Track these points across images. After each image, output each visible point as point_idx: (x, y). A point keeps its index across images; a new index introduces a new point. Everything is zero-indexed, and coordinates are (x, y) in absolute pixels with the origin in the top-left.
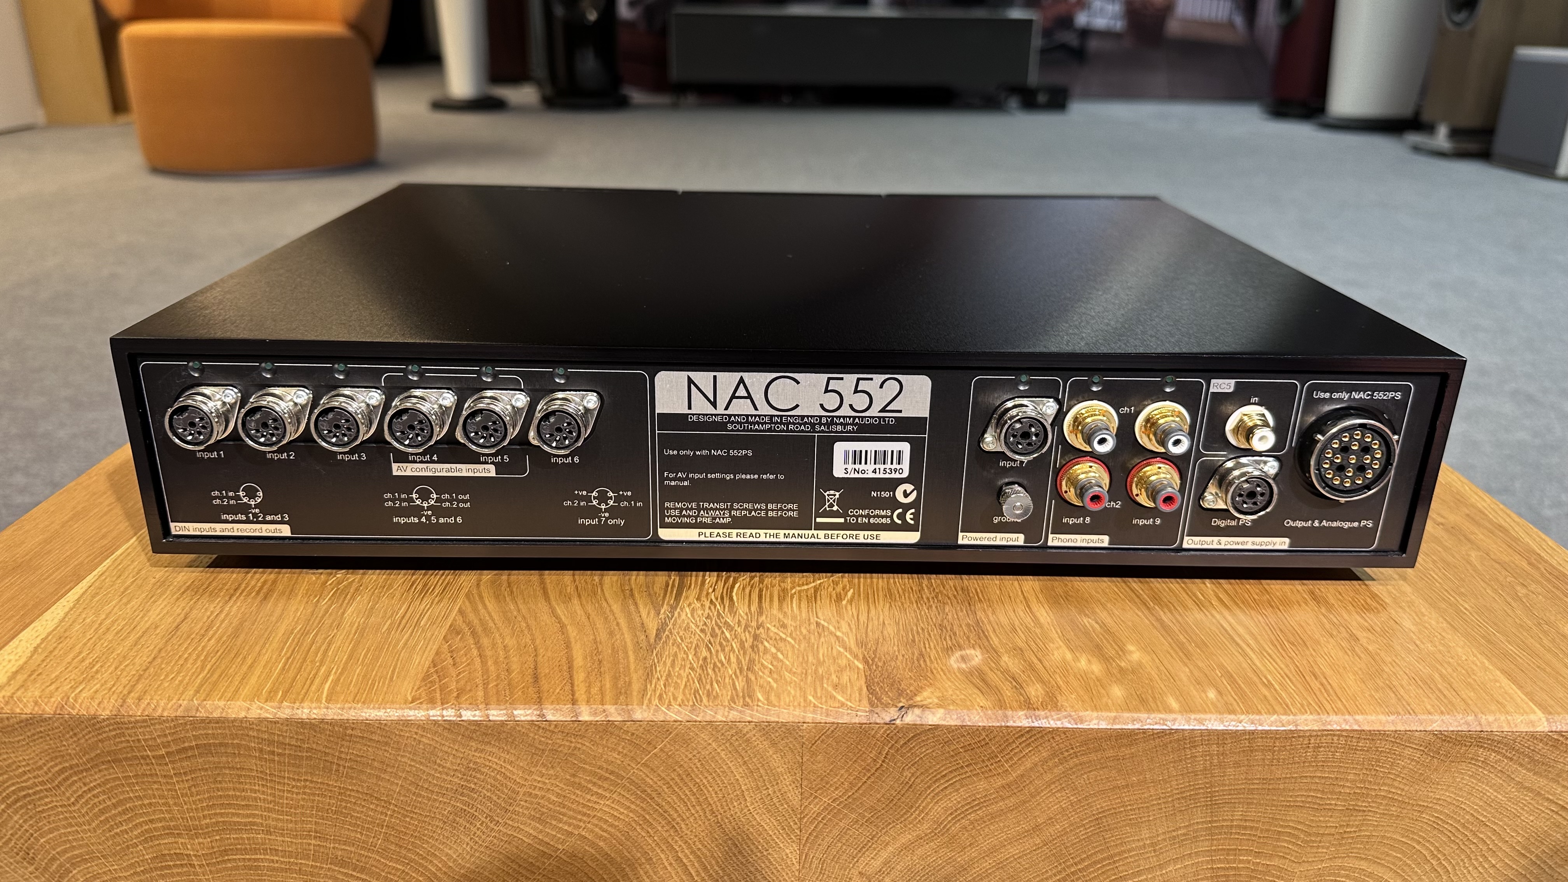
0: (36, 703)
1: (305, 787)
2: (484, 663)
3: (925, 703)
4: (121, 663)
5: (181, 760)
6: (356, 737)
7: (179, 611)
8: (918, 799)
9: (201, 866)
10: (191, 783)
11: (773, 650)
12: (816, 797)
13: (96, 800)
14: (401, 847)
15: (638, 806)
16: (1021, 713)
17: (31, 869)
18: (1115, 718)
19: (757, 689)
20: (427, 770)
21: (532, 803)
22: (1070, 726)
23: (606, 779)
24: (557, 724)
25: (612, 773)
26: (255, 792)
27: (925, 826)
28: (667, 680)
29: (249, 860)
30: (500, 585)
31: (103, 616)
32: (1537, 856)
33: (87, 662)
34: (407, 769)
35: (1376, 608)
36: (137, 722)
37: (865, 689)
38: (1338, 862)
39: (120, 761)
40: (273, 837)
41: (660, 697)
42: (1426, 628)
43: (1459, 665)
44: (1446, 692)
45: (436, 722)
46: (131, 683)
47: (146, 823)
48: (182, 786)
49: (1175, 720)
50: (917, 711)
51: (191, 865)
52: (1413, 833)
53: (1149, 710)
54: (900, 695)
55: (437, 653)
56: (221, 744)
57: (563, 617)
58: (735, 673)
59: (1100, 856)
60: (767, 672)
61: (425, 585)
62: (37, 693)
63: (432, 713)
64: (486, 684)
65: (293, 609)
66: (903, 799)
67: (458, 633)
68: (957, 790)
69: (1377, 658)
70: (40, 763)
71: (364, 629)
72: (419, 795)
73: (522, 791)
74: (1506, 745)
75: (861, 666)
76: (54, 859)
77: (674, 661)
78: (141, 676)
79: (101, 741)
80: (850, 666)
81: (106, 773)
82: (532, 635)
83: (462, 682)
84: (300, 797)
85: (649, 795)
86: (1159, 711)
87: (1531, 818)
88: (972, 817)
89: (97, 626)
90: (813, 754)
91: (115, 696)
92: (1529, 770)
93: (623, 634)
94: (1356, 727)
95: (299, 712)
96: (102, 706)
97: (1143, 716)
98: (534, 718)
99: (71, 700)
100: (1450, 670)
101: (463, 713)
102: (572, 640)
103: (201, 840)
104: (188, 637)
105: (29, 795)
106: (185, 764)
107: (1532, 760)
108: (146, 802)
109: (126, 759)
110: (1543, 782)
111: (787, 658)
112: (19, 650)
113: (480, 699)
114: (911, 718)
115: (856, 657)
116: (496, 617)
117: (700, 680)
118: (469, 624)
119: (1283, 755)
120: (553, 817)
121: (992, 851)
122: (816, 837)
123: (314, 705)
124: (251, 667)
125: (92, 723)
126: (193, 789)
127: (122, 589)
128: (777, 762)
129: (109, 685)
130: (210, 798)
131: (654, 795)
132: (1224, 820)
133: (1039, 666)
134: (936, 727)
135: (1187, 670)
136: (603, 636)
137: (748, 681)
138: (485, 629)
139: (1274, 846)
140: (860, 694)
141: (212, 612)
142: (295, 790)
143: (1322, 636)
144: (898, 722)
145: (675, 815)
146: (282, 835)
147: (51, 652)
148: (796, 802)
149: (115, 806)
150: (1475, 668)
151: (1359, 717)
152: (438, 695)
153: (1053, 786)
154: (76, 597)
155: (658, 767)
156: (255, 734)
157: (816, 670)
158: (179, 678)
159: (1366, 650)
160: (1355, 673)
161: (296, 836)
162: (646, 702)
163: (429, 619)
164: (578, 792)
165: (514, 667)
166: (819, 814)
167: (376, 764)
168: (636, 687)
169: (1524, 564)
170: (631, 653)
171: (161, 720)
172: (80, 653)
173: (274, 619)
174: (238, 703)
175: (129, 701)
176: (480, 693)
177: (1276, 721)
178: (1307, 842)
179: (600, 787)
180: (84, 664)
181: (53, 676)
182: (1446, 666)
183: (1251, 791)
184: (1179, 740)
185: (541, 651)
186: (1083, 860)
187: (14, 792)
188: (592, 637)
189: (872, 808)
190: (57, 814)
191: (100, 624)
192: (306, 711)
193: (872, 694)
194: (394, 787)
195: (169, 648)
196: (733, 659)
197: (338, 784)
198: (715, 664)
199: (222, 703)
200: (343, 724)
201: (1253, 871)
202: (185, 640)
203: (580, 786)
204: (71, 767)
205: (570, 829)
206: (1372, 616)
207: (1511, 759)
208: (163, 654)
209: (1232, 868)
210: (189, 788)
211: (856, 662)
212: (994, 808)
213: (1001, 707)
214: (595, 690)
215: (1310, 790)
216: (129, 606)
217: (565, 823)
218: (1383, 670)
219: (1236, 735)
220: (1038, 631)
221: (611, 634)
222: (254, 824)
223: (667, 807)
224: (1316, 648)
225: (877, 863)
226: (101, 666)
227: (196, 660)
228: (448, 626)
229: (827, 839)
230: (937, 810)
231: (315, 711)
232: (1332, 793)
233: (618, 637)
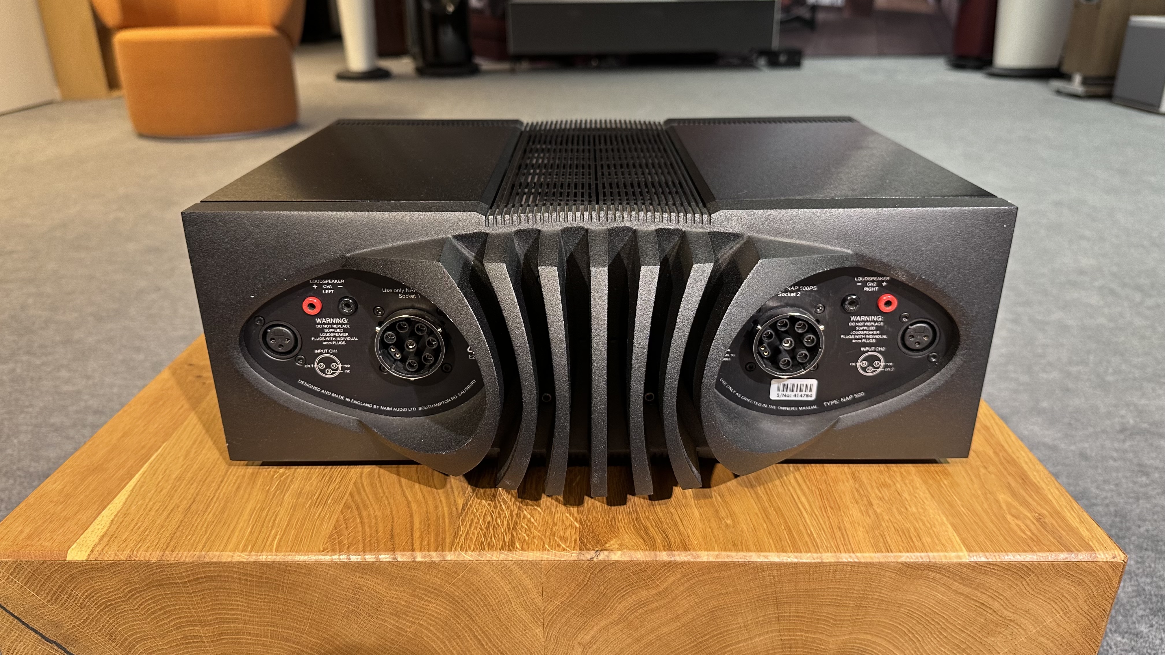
0: (116, 554)
1: (265, 598)
2: (363, 526)
3: (611, 548)
4: (160, 530)
5: (196, 584)
6: (293, 571)
7: (190, 496)
8: (609, 601)
9: (208, 642)
10: (202, 597)
11: (529, 516)
12: (551, 601)
13: (149, 607)
14: (319, 631)
15: (451, 607)
16: (664, 553)
17: (114, 644)
18: (717, 556)
19: (516, 541)
20: (332, 588)
21: (391, 606)
22: (692, 560)
23: (433, 592)
24: (403, 563)
25: (435, 589)
26: (237, 601)
27: (614, 616)
28: (466, 536)
29: (235, 638)
30: (374, 476)
31: (147, 500)
32: (971, 631)
33: (142, 529)
34: (322, 588)
35: (890, 484)
36: (171, 564)
37: (578, 540)
38: (854, 636)
39: (162, 585)
40: (248, 626)
41: (461, 547)
42: (916, 497)
43: (928, 521)
44: (914, 539)
45: (336, 563)
46: (167, 542)
47: (177, 619)
48: (197, 598)
49: (751, 556)
50: (606, 553)
51: (204, 642)
52: (896, 619)
53: (737, 550)
54: (597, 543)
55: (337, 521)
56: (218, 576)
57: (409, 497)
58: (505, 532)
59: (715, 633)
60: (524, 530)
61: (330, 477)
62: (116, 548)
63: (334, 557)
64: (364, 540)
65: (255, 494)
66: (600, 602)
67: (349, 508)
68: (631, 596)
69: (880, 517)
70: (119, 587)
71: (296, 506)
72: (328, 602)
73: (385, 599)
74: (944, 569)
75: (578, 526)
76: (126, 639)
77: (471, 524)
78: (172, 538)
79: (152, 575)
80: (572, 526)
81: (155, 592)
82: (391, 509)
83: (351, 539)
84: (262, 604)
85: (456, 601)
86: (743, 551)
87: (965, 610)
88: (640, 611)
89: (144, 507)
90: (548, 578)
91: (159, 549)
92: (959, 583)
93: (443, 507)
94: (856, 560)
95: (261, 557)
96: (152, 555)
97: (733, 554)
98: (391, 560)
99: (135, 552)
100: (921, 524)
101: (352, 557)
102: (414, 512)
103: (208, 628)
104: (197, 512)
105: (112, 604)
106: (198, 586)
107: (961, 578)
108: (177, 607)
109: (166, 584)
110: (969, 590)
111: (536, 521)
112: (103, 522)
113: (361, 549)
114: (603, 556)
115: (576, 520)
116: (371, 497)
117: (485, 536)
118: (355, 502)
119: (816, 576)
120: (403, 614)
121: (653, 630)
122: (553, 623)
123: (269, 554)
124: (232, 531)
125: (147, 565)
126: (203, 600)
127: (157, 483)
128: (527, 581)
129: (155, 543)
130: (212, 605)
131: (460, 601)
132: (785, 612)
133: (680, 524)
134: (617, 562)
135: (765, 525)
136: (432, 508)
137: (512, 536)
138: (364, 506)
139: (816, 627)
140: (575, 543)
141: (209, 497)
142: (259, 600)
143: (852, 503)
144: (595, 559)
145: (472, 612)
146: (253, 625)
147: (121, 523)
148: (540, 604)
149: (160, 610)
150: (936, 523)
151: (859, 555)
152: (337, 547)
153: (685, 594)
154: (131, 488)
155: (461, 586)
156: (236, 570)
157: (552, 529)
158: (193, 538)
159: (875, 511)
160: (864, 527)
161: (260, 626)
162: (453, 549)
163: (332, 500)
164: (417, 600)
165: (380, 529)
166: (553, 611)
167: (304, 585)
168: (448, 541)
169: (991, 453)
170: (447, 520)
171: (184, 563)
172: (137, 524)
173: (244, 500)
174: (227, 553)
175: (167, 552)
176: (361, 546)
177: (810, 557)
178: (834, 624)
179: (429, 597)
180: (140, 530)
181: (124, 538)
182: (919, 521)
183: (799, 596)
184: (754, 568)
185: (396, 519)
186: (706, 635)
187: (104, 603)
188: (425, 509)
189: (583, 607)
190: (128, 614)
191: (147, 505)
192: (264, 557)
193: (581, 543)
194: (314, 598)
195: (186, 520)
196: (505, 522)
197: (283, 597)
198: (494, 526)
199: (218, 553)
200: (286, 564)
201: (805, 641)
202: (195, 515)
203: (418, 597)
204: (136, 589)
205: (413, 620)
206: (885, 490)
207: (949, 577)
208: (183, 524)
209: (792, 639)
210: (201, 599)
211: (576, 523)
212: (653, 606)
213: (653, 550)
214: (425, 543)
215: (833, 595)
216: (162, 493)
217: (410, 617)
218: (881, 525)
219: (787, 565)
220: (684, 501)
221: (436, 507)
222: (237, 619)
223: (467, 608)
224: (845, 511)
225: (588, 637)
226: (150, 532)
227: (202, 527)
228: (343, 503)
229: (559, 624)
230: (621, 607)
231: (270, 557)
232: (846, 597)
233: (440, 509)
